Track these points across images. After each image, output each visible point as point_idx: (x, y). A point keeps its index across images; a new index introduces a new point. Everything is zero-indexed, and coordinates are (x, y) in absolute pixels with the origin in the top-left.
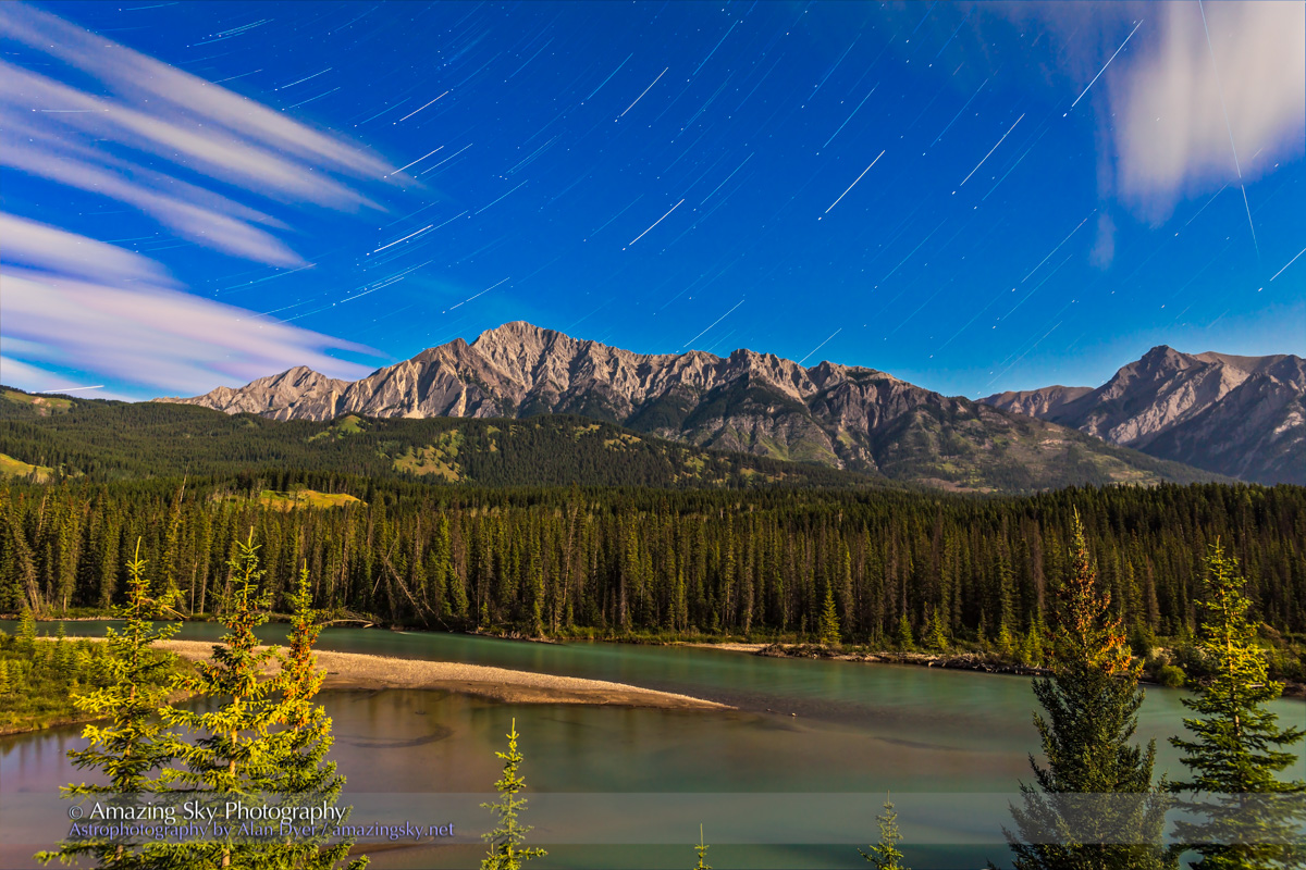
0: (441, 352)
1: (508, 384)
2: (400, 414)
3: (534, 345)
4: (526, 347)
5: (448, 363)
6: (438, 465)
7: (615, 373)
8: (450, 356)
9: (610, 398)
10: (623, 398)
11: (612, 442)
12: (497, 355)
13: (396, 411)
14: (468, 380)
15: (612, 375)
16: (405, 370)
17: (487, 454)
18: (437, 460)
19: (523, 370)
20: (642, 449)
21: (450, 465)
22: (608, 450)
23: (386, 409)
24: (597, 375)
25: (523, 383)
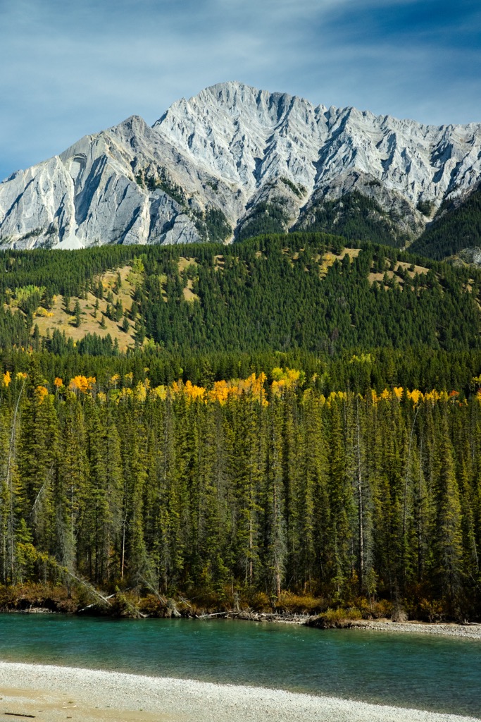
0: (107, 140)
1: (215, 188)
2: (48, 244)
3: (256, 120)
4: (242, 125)
5: (118, 158)
6: (102, 324)
7: (390, 160)
8: (122, 145)
9: (381, 203)
10: (404, 203)
11: (380, 277)
12: (196, 141)
13: (42, 238)
14: (151, 185)
15: (386, 163)
16: (52, 174)
17: (178, 303)
18: (100, 316)
19: (239, 164)
20: (430, 286)
21: (121, 324)
22: (374, 290)
23: (27, 237)
24: (360, 166)
25: (240, 186)
